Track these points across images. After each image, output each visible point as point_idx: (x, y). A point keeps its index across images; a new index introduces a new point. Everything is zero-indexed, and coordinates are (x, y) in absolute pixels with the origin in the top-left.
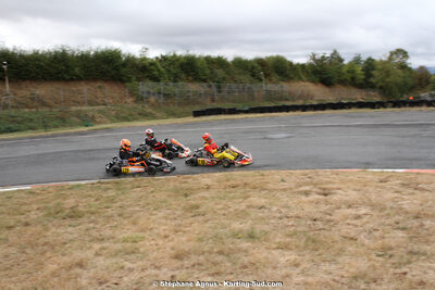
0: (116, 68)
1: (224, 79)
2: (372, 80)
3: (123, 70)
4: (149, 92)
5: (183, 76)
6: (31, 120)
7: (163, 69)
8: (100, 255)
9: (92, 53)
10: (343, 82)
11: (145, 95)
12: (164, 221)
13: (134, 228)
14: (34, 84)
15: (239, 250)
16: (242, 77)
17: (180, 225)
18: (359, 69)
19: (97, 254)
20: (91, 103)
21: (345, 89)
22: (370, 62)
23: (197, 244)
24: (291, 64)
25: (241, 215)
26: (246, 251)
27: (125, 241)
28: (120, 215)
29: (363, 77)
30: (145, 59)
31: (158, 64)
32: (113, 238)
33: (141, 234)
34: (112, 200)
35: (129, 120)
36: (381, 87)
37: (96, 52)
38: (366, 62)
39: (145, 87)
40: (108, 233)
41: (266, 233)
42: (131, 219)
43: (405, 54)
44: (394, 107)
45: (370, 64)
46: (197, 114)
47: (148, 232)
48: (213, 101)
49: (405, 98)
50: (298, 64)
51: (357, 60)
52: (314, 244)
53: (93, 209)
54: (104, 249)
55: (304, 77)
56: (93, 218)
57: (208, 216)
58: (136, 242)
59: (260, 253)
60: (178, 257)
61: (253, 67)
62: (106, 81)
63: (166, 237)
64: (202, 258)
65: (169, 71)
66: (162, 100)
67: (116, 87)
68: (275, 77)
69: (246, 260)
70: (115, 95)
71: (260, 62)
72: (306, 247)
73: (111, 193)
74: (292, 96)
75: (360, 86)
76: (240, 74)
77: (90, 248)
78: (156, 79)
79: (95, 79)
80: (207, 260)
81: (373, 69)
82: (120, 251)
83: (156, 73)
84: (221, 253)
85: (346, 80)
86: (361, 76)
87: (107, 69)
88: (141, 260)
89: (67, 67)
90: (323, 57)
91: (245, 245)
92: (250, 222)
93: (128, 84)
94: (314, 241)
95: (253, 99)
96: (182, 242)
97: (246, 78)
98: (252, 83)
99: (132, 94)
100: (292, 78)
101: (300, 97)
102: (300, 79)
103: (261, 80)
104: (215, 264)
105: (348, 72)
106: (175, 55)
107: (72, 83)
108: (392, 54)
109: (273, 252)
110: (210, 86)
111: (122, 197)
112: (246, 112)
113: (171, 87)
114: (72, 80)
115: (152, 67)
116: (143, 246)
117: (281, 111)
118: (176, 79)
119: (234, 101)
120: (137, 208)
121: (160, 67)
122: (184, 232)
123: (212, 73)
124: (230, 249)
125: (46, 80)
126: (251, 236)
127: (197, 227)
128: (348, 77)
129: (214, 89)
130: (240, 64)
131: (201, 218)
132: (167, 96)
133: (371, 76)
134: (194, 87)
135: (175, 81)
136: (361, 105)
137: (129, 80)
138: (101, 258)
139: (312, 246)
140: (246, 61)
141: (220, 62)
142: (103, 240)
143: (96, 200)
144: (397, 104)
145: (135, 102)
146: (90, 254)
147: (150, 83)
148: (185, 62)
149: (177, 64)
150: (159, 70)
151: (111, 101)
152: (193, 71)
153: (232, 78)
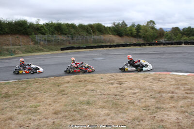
0: (25, 29)
1: (75, 33)
2: (139, 34)
3: (29, 30)
4: (40, 40)
5: (56, 32)
7: (47, 30)
8: (20, 114)
9: (13, 22)
10: (127, 35)
11: (38, 41)
12: (49, 98)
13: (35, 101)
15: (83, 109)
16: (82, 33)
17: (56, 99)
18: (134, 29)
19: (18, 114)
20: (13, 45)
21: (128, 38)
22: (139, 26)
23: (64, 107)
24: (104, 27)
25: (83, 94)
26: (86, 110)
27: (31, 107)
28: (28, 96)
29: (136, 33)
30: (38, 24)
31: (45, 27)
32: (26, 106)
33: (39, 104)
34: (24, 89)
35: (31, 52)
36: (144, 37)
37: (15, 22)
38: (137, 26)
39: (38, 37)
40: (23, 103)
41: (95, 101)
42: (34, 97)
43: (154, 23)
44: (149, 45)
45: (139, 27)
46: (62, 49)
47: (42, 103)
48: (70, 43)
49: (153, 42)
50: (107, 27)
51: (133, 25)
52: (116, 105)
53: (16, 93)
54: (22, 111)
55: (110, 33)
56: (16, 97)
57: (69, 95)
58: (36, 107)
59: (92, 110)
60: (56, 113)
61: (87, 28)
62: (20, 35)
63: (50, 105)
64: (66, 114)
65: (49, 30)
66: (46, 43)
67: (25, 37)
68: (97, 33)
69: (86, 114)
70: (25, 41)
71: (91, 26)
72: (112, 107)
73: (24, 86)
74: (105, 41)
75: (135, 37)
76: (82, 31)
77: (16, 111)
78: (43, 34)
79: (15, 34)
80: (69, 114)
81: (140, 29)
82: (29, 112)
83: (44, 31)
84: (75, 111)
85: (128, 34)
86: (134, 32)
87: (21, 29)
88: (39, 115)
89: (2, 28)
90: (118, 24)
91: (85, 107)
92: (88, 97)
93: (31, 36)
94: (116, 104)
95: (88, 43)
96: (57, 106)
97: (85, 33)
98: (87, 35)
99: (32, 40)
100: (105, 33)
101: (108, 42)
102: (108, 33)
103: (91, 34)
104: (72, 116)
105: (129, 30)
106: (52, 23)
107: (4, 36)
108: (148, 22)
109: (98, 110)
110: (68, 37)
111: (29, 87)
112: (85, 48)
113: (51, 37)
114: (4, 34)
115: (42, 28)
116: (40, 109)
117: (100, 48)
118: (53, 33)
119: (79, 44)
120: (36, 92)
122: (58, 102)
123: (69, 31)
124: (79, 109)
126: (88, 103)
127: (64, 100)
128: (129, 32)
129: (70, 38)
130: (81, 27)
131: (65, 96)
132: (49, 41)
133: (139, 32)
134: (61, 37)
135: (52, 35)
136: (135, 45)
137: (31, 34)
138: (20, 115)
139: (115, 106)
140: (84, 26)
141: (73, 26)
142: (21, 107)
143: (17, 89)
144: (150, 44)
145: (34, 44)
146: (15, 113)
147: (41, 36)
148: (57, 25)
149: (53, 27)
150: (45, 30)
151: (23, 44)
152: (60, 30)
153: (78, 33)
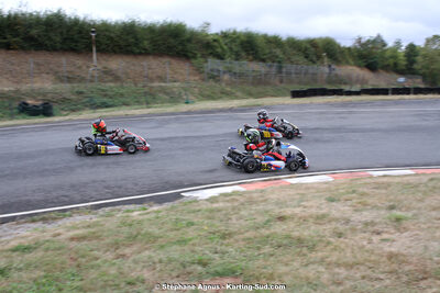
0: (182, 43)
2: (415, 66)
3: (189, 46)
4: (218, 70)
5: (243, 54)
6: (122, 95)
7: (225, 47)
9: (158, 26)
10: (386, 68)
14: (105, 57)
16: (297, 58)
18: (401, 54)
22: (412, 47)
24: (339, 46)
29: (405, 63)
30: (207, 35)
31: (221, 41)
36: (424, 74)
38: (407, 48)
39: (212, 64)
45: (412, 50)
46: (296, 94)
50: (345, 48)
51: (398, 44)
55: (351, 61)
61: (306, 49)
62: (172, 56)
65: (231, 49)
66: (234, 79)
70: (183, 72)
71: (313, 43)
75: (401, 73)
76: (294, 54)
78: (220, 57)
79: (162, 55)
81: (416, 55)
83: (219, 50)
85: (388, 65)
86: (403, 62)
87: (172, 43)
89: (137, 40)
90: (368, 41)
93: (193, 61)
95: (315, 81)
97: (301, 59)
99: (199, 70)
100: (340, 62)
102: (348, 63)
103: (314, 62)
105: (392, 57)
106: (235, 32)
107: (141, 58)
108: (428, 40)
110: (270, 66)
114: (140, 54)
115: (216, 44)
118: (238, 57)
121: (223, 44)
123: (271, 52)
125: (115, 52)
128: (391, 61)
129: (274, 70)
130: (293, 44)
133: (414, 62)
135: (237, 60)
137: (195, 57)
141: (274, 41)
145: (203, 80)
148: (246, 39)
149: (238, 41)
150: (222, 48)
151: (180, 78)
152: (253, 50)
153: (289, 59)
